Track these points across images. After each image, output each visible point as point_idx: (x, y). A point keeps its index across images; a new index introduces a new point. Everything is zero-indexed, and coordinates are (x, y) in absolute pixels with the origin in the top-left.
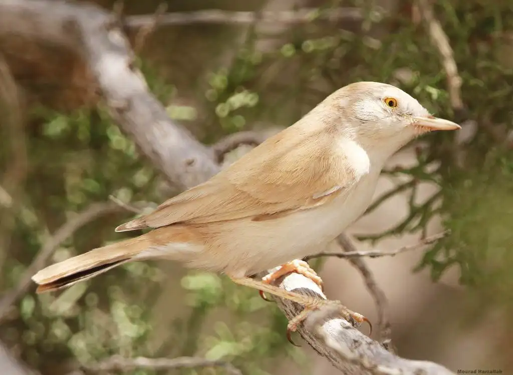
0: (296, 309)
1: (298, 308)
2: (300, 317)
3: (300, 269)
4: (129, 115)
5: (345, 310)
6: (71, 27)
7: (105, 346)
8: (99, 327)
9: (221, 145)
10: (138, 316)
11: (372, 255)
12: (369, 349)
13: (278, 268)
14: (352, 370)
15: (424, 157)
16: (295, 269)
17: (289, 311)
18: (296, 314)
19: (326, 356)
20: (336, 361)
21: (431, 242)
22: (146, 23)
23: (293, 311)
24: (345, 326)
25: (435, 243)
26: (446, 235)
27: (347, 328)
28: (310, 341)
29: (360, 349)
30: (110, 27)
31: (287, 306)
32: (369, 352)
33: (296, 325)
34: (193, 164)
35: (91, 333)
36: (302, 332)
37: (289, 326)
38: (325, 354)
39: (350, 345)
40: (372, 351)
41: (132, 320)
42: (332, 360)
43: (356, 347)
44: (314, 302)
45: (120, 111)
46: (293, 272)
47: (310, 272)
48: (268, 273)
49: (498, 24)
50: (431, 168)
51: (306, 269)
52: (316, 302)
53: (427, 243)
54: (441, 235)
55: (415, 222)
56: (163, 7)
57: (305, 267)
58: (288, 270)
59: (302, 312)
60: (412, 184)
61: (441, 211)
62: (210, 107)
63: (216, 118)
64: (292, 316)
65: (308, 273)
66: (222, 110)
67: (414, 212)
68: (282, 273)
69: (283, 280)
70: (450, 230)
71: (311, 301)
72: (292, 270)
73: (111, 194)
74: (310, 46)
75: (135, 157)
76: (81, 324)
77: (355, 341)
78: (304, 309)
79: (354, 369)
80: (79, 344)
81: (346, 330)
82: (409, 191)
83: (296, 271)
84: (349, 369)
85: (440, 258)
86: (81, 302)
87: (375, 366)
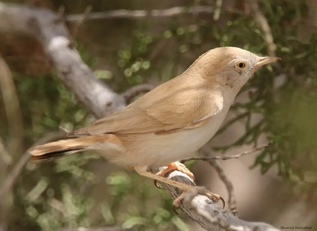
0: (178, 193)
1: (179, 192)
2: (180, 197)
3: (179, 168)
4: (70, 76)
5: (208, 192)
6: (32, 23)
7: (60, 222)
8: (55, 210)
9: (128, 93)
10: (79, 202)
11: (224, 158)
12: (224, 216)
13: (166, 168)
14: (213, 229)
15: (255, 97)
16: (176, 168)
17: (173, 194)
18: (178, 196)
19: (198, 221)
20: (204, 224)
21: (261, 149)
22: (78, 19)
23: (175, 194)
24: (208, 202)
25: (263, 150)
26: (270, 144)
27: (210, 203)
28: (187, 212)
29: (218, 216)
30: (57, 22)
31: (172, 191)
32: (224, 218)
33: (178, 202)
34: (111, 105)
35: (51, 214)
36: (182, 207)
37: (174, 203)
38: (196, 220)
39: (212, 214)
40: (225, 217)
41: (76, 204)
42: (201, 223)
43: (216, 215)
44: (189, 187)
45: (65, 74)
46: (175, 170)
47: (185, 169)
48: (159, 171)
49: (298, 13)
50: (259, 104)
51: (183, 168)
52: (190, 187)
53: (258, 150)
54: (266, 145)
55: (250, 138)
56: (89, 9)
57: (182, 167)
58: (172, 169)
59: (181, 195)
60: (248, 114)
61: (266, 130)
62: (120, 71)
63: (125, 78)
64: (175, 197)
65: (184, 171)
66: (128, 73)
67: (249, 132)
68: (168, 171)
69: (169, 175)
70: (272, 141)
71: (187, 186)
72: (174, 169)
73: (60, 125)
74: (181, 31)
75: (75, 102)
76: (44, 208)
77: (215, 211)
78: (182, 192)
79: (215, 228)
80: (44, 221)
81: (209, 204)
82: (246, 119)
83: (177, 170)
84: (212, 229)
85: (267, 159)
86: (44, 195)
87: (228, 226)
